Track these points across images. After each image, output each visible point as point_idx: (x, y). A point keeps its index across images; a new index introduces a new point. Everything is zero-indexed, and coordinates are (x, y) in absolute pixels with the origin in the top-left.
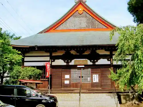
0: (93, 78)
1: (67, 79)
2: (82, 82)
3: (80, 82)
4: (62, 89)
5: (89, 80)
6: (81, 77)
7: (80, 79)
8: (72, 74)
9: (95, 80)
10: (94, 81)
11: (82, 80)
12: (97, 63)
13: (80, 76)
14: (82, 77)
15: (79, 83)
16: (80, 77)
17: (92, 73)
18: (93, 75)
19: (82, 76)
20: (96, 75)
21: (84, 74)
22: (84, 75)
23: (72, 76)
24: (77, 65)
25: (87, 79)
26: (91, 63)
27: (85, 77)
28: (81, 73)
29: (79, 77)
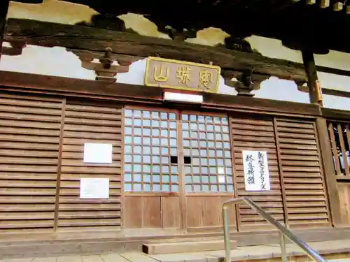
0: (246, 167)
1: (94, 171)
2: (188, 190)
3: (175, 189)
4: (61, 234)
5: (221, 180)
6: (181, 161)
7: (174, 169)
8: (127, 140)
9: (252, 180)
10: (249, 187)
11: (188, 180)
12: (258, 94)
13: (174, 153)
14: (188, 160)
15: (171, 194)
16: (174, 160)
17: (239, 141)
18: (245, 153)
19: (187, 153)
20: (255, 153)
21: (194, 144)
22: (195, 153)
23: (127, 149)
24: (161, 91)
25: (213, 171)
26: (232, 92)
27: (204, 162)
28: (179, 139)
29: (167, 160)
